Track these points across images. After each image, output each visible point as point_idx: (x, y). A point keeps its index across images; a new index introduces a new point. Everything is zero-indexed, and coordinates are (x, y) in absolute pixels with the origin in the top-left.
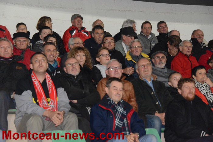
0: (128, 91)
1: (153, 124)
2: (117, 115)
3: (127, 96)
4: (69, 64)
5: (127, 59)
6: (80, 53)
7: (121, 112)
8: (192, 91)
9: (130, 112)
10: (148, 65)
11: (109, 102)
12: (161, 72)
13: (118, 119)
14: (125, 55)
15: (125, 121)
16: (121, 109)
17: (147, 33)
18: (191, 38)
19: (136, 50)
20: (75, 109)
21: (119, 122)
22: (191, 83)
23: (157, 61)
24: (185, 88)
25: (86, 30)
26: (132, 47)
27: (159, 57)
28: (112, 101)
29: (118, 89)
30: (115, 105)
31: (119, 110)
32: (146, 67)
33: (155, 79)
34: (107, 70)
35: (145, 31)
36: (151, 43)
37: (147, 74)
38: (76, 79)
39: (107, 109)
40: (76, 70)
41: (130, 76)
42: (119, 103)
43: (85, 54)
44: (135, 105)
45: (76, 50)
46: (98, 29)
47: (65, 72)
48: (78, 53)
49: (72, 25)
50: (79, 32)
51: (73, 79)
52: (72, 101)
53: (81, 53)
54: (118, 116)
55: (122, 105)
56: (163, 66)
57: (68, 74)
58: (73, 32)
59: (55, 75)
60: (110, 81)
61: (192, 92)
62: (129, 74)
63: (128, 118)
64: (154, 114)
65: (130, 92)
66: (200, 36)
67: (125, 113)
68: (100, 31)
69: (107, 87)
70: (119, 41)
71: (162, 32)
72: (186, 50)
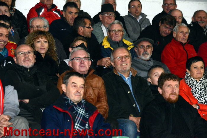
0: (97, 88)
1: (126, 131)
2: (77, 118)
3: (95, 95)
4: (20, 52)
5: (104, 46)
6: (40, 39)
7: (82, 114)
8: (175, 91)
9: (93, 115)
10: (127, 57)
11: (67, 102)
12: (145, 65)
13: (78, 124)
14: (101, 42)
15: (87, 126)
16: (82, 111)
17: (136, 12)
18: (192, 21)
19: (116, 34)
20: (26, 111)
21: (79, 127)
22: (174, 81)
23: (141, 52)
24: (166, 87)
25: (58, 8)
26: (111, 30)
27: (143, 46)
28: (71, 101)
29: (79, 86)
30: (74, 106)
31: (80, 111)
32: (124, 60)
33: (134, 74)
34: (71, 62)
35: (134, 10)
36: (142, 26)
37: (125, 69)
38: (29, 72)
39: (63, 111)
40: (30, 60)
41: (107, 68)
42: (80, 104)
43: (48, 40)
44: (105, 107)
45: (36, 35)
46: (72, 7)
47: (15, 63)
48: (39, 38)
49: (40, 2)
50: (48, 11)
51: (26, 72)
52: (22, 100)
53: (42, 38)
54: (78, 120)
55: (83, 107)
56: (148, 57)
57: (19, 66)
58: (41, 11)
59: (5, 65)
60: (68, 75)
61: (175, 93)
62: (106, 66)
63: (90, 122)
64: (128, 118)
65: (100, 90)
66: (201, 19)
67: (87, 116)
68: (74, 10)
69: (64, 83)
70: (98, 23)
71: (166, 11)
72: (180, 37)
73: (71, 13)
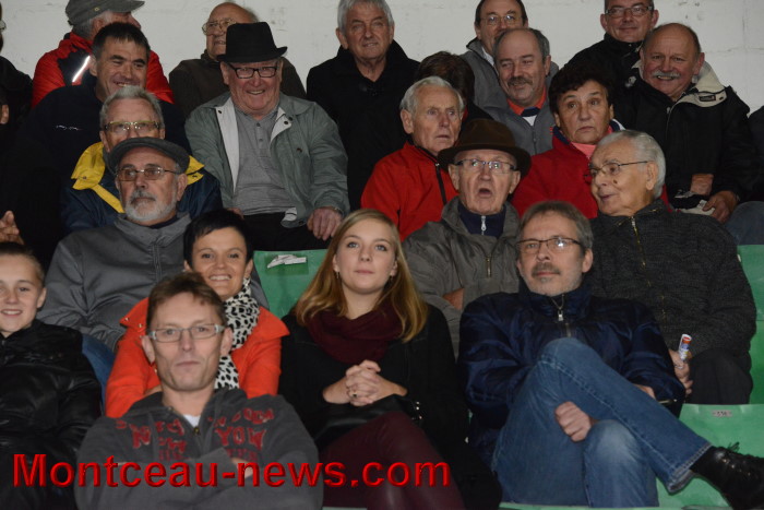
5: (75, 181)
26: (109, 126)
27: (133, 169)
46: (122, 37)
72: (429, 129)
73: (120, 60)
